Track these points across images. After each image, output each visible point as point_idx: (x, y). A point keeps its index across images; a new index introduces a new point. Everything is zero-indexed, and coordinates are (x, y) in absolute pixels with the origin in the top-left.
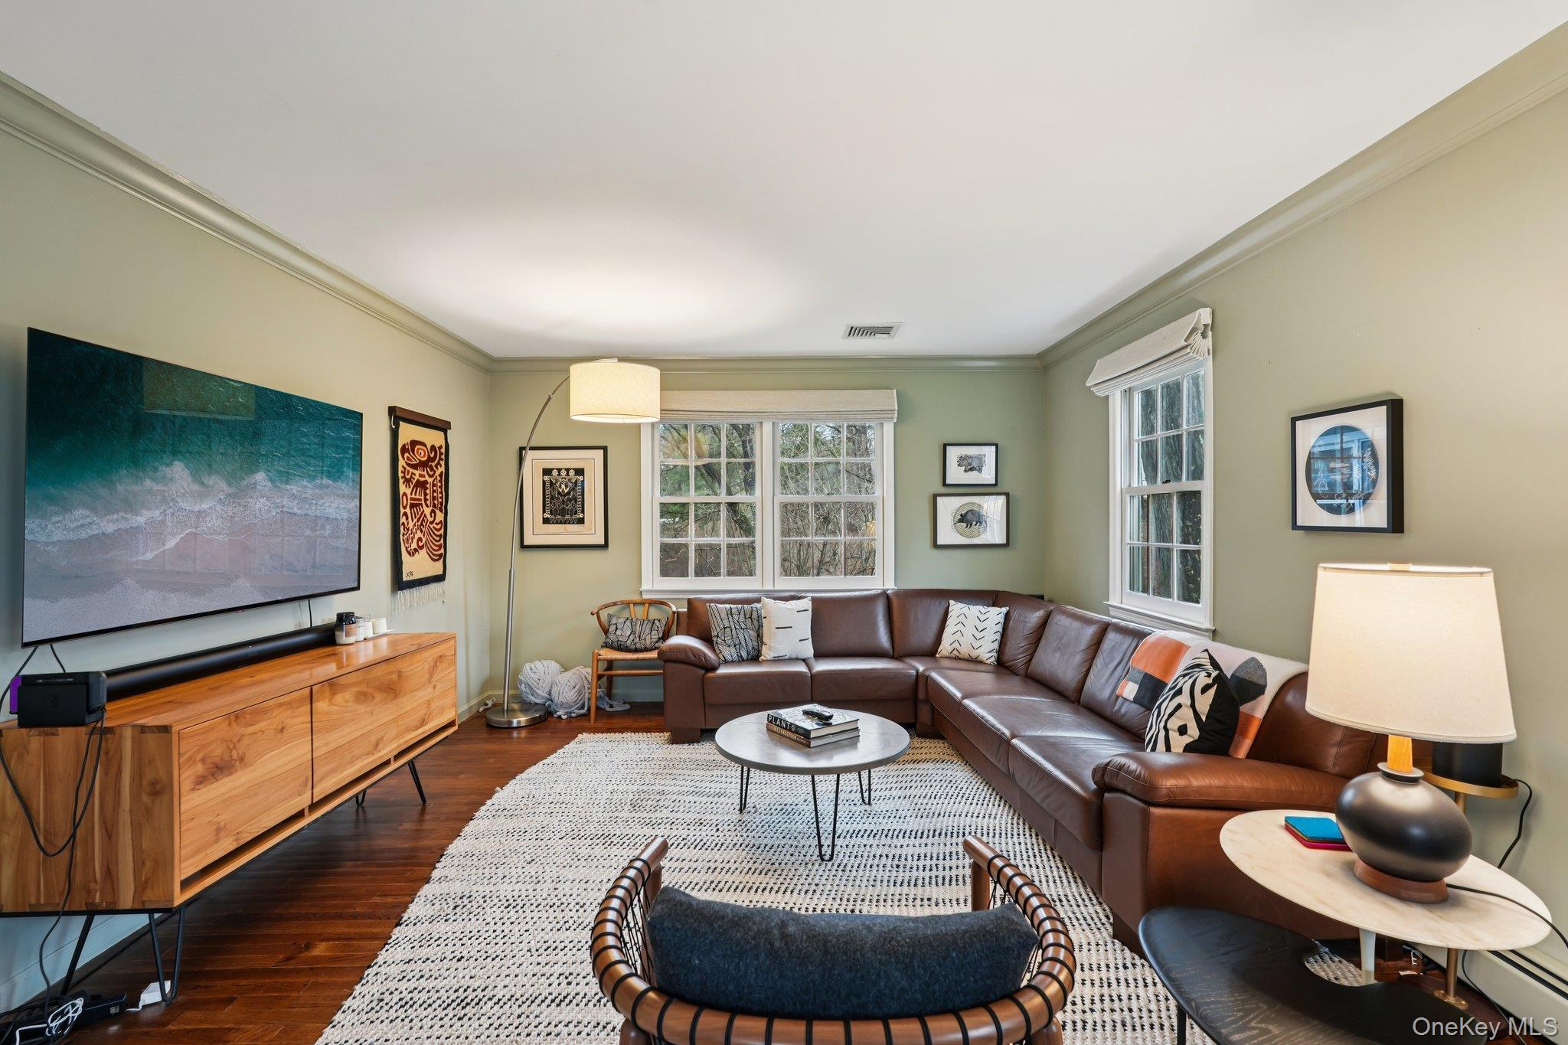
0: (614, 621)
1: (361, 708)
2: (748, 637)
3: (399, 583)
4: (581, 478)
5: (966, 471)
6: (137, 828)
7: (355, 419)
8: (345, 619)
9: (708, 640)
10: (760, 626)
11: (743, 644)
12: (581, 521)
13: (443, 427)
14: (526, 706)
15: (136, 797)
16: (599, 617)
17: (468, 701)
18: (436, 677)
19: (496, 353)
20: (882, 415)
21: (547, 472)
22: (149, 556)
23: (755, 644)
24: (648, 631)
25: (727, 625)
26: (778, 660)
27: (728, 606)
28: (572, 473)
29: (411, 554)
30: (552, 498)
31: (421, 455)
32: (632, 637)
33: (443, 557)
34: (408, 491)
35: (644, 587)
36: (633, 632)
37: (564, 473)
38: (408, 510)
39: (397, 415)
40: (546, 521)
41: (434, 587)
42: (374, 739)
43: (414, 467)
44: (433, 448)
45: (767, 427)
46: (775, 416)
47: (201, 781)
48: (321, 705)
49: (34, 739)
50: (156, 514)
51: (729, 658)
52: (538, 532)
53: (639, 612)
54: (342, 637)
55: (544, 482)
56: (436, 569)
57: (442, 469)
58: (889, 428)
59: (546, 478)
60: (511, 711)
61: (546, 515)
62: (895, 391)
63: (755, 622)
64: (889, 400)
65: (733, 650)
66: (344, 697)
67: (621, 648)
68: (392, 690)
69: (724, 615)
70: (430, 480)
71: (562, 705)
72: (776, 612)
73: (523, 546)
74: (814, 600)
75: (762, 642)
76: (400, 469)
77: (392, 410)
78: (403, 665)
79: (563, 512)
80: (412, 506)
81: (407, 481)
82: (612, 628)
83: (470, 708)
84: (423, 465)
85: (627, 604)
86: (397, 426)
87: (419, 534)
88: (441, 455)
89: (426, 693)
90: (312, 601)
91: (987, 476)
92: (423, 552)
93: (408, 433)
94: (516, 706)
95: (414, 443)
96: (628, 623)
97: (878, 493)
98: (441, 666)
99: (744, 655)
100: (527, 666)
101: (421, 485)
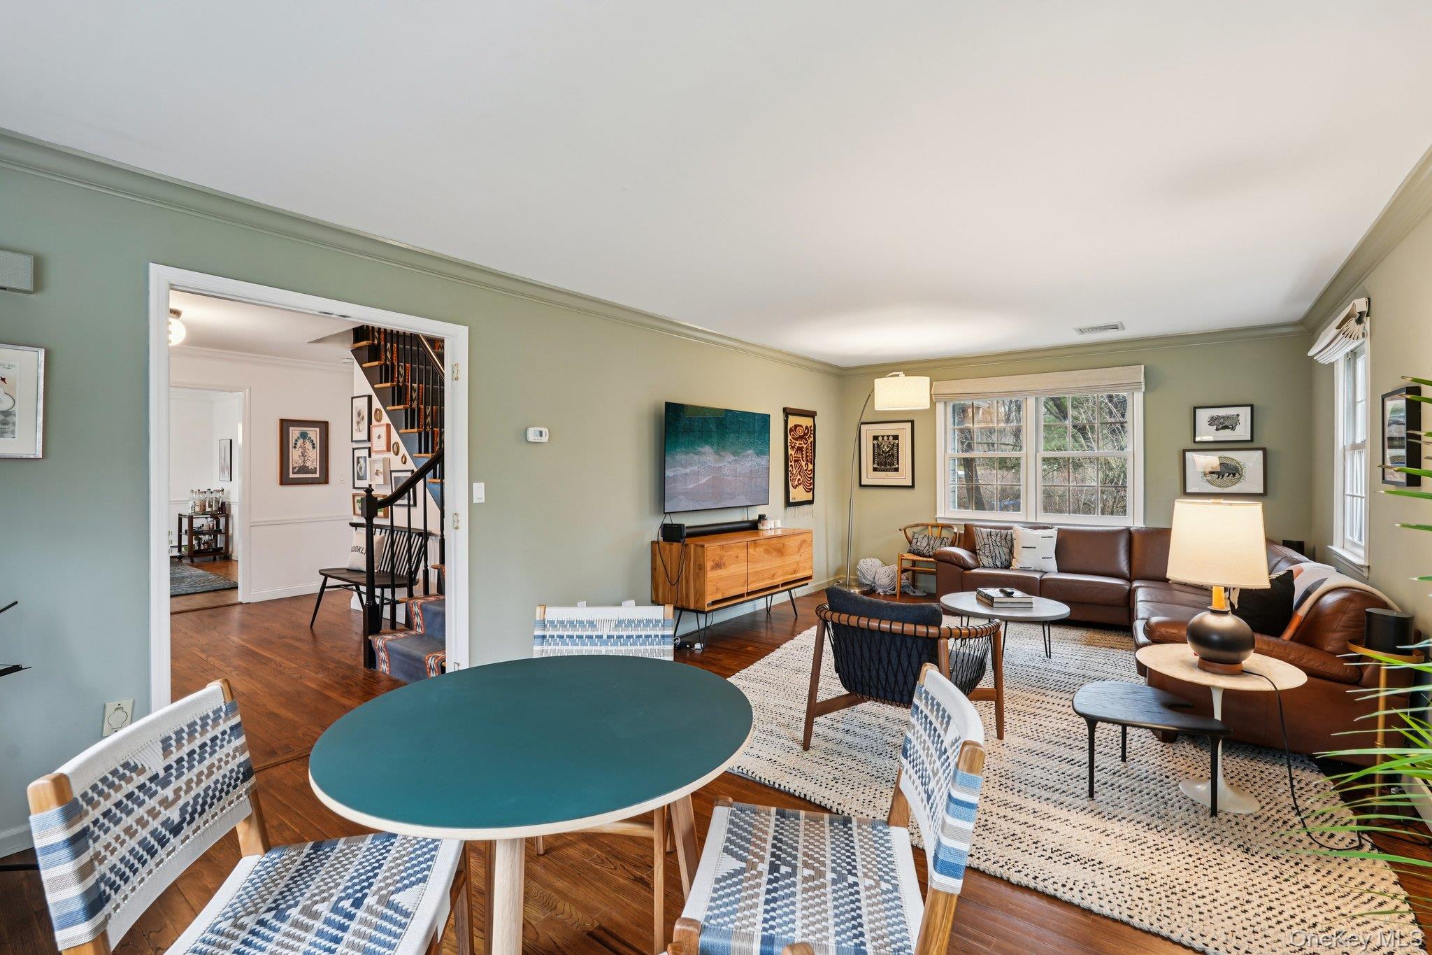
0: (916, 536)
1: (767, 557)
2: (1002, 552)
3: (788, 504)
4: (896, 442)
5: (1217, 430)
6: (695, 581)
7: (765, 419)
8: (762, 518)
9: (973, 551)
10: (1012, 545)
11: (998, 556)
12: (897, 470)
13: (812, 415)
14: (860, 585)
15: (694, 570)
16: (905, 533)
17: (828, 577)
18: (802, 551)
19: (844, 365)
20: (1134, 386)
21: (875, 438)
22: (692, 486)
23: (1008, 557)
24: (938, 544)
25: (987, 542)
26: (1023, 569)
27: (989, 530)
28: (891, 438)
29: (795, 487)
30: (879, 455)
31: (800, 432)
32: (927, 548)
33: (813, 490)
34: (793, 453)
35: (939, 515)
36: (928, 544)
37: (886, 438)
38: (793, 463)
39: (788, 412)
40: (875, 469)
41: (806, 507)
42: (772, 572)
43: (796, 439)
44: (807, 427)
45: (1031, 402)
46: (1036, 393)
47: (712, 568)
48: (751, 551)
49: (667, 546)
50: (695, 468)
51: (986, 565)
52: (870, 477)
53: (936, 532)
54: (760, 527)
55: (874, 444)
56: (809, 497)
57: (812, 439)
58: (1139, 398)
59: (875, 442)
60: (850, 586)
61: (875, 466)
62: (1143, 366)
63: (1009, 542)
64: (1138, 373)
65: (990, 560)
66: (760, 550)
67: (919, 554)
68: (780, 552)
69: (985, 536)
70: (805, 446)
71: (881, 586)
72: (1023, 536)
73: (861, 485)
74: (1059, 530)
75: (1013, 558)
76: (789, 441)
77: (785, 410)
78: (786, 541)
79: (885, 464)
80: (795, 461)
81: (793, 447)
82: (915, 541)
83: (829, 582)
84: (801, 438)
85: (927, 526)
86: (787, 417)
87: (799, 477)
88: (812, 431)
89: (796, 558)
90: (749, 508)
91: (1242, 432)
92: (801, 486)
93: (793, 421)
94: (853, 584)
95: (796, 426)
96: (926, 539)
97: (1129, 449)
98: (805, 546)
99: (998, 564)
100: (861, 561)
101: (800, 449)
